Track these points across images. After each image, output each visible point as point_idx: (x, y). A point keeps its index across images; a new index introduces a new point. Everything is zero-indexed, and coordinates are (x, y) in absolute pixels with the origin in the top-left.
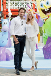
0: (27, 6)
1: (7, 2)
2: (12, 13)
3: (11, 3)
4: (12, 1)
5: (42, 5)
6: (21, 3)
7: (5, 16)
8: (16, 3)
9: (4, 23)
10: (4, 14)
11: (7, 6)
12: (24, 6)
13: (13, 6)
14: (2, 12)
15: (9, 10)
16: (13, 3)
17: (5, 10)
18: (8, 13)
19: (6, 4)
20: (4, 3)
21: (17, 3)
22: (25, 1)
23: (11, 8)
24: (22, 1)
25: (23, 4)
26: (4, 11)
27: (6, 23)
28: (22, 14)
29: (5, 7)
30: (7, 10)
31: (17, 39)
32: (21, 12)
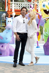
0: (29, 8)
1: (11, 3)
2: (16, 13)
3: (15, 4)
4: (16, 2)
5: (44, 6)
6: (24, 5)
7: (9, 16)
8: (19, 4)
9: (8, 21)
10: (8, 14)
11: (11, 6)
12: (27, 7)
13: (17, 7)
14: (7, 12)
15: (13, 11)
16: (17, 4)
17: (10, 10)
18: (12, 13)
19: (11, 5)
20: (9, 4)
21: (21, 4)
22: (27, 3)
23: (15, 9)
24: (25, 3)
25: (26, 5)
26: (8, 11)
27: (10, 21)
29: (9, 7)
30: (11, 10)
32: (23, 11)
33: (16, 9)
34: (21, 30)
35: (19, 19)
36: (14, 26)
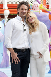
2: (10, 11)
15: (5, 7)
18: (3, 11)
23: (8, 3)
28: (24, 13)
30: (2, 6)
31: (16, 54)
33: (10, 3)
34: (20, 43)
35: (16, 24)
36: (7, 37)
